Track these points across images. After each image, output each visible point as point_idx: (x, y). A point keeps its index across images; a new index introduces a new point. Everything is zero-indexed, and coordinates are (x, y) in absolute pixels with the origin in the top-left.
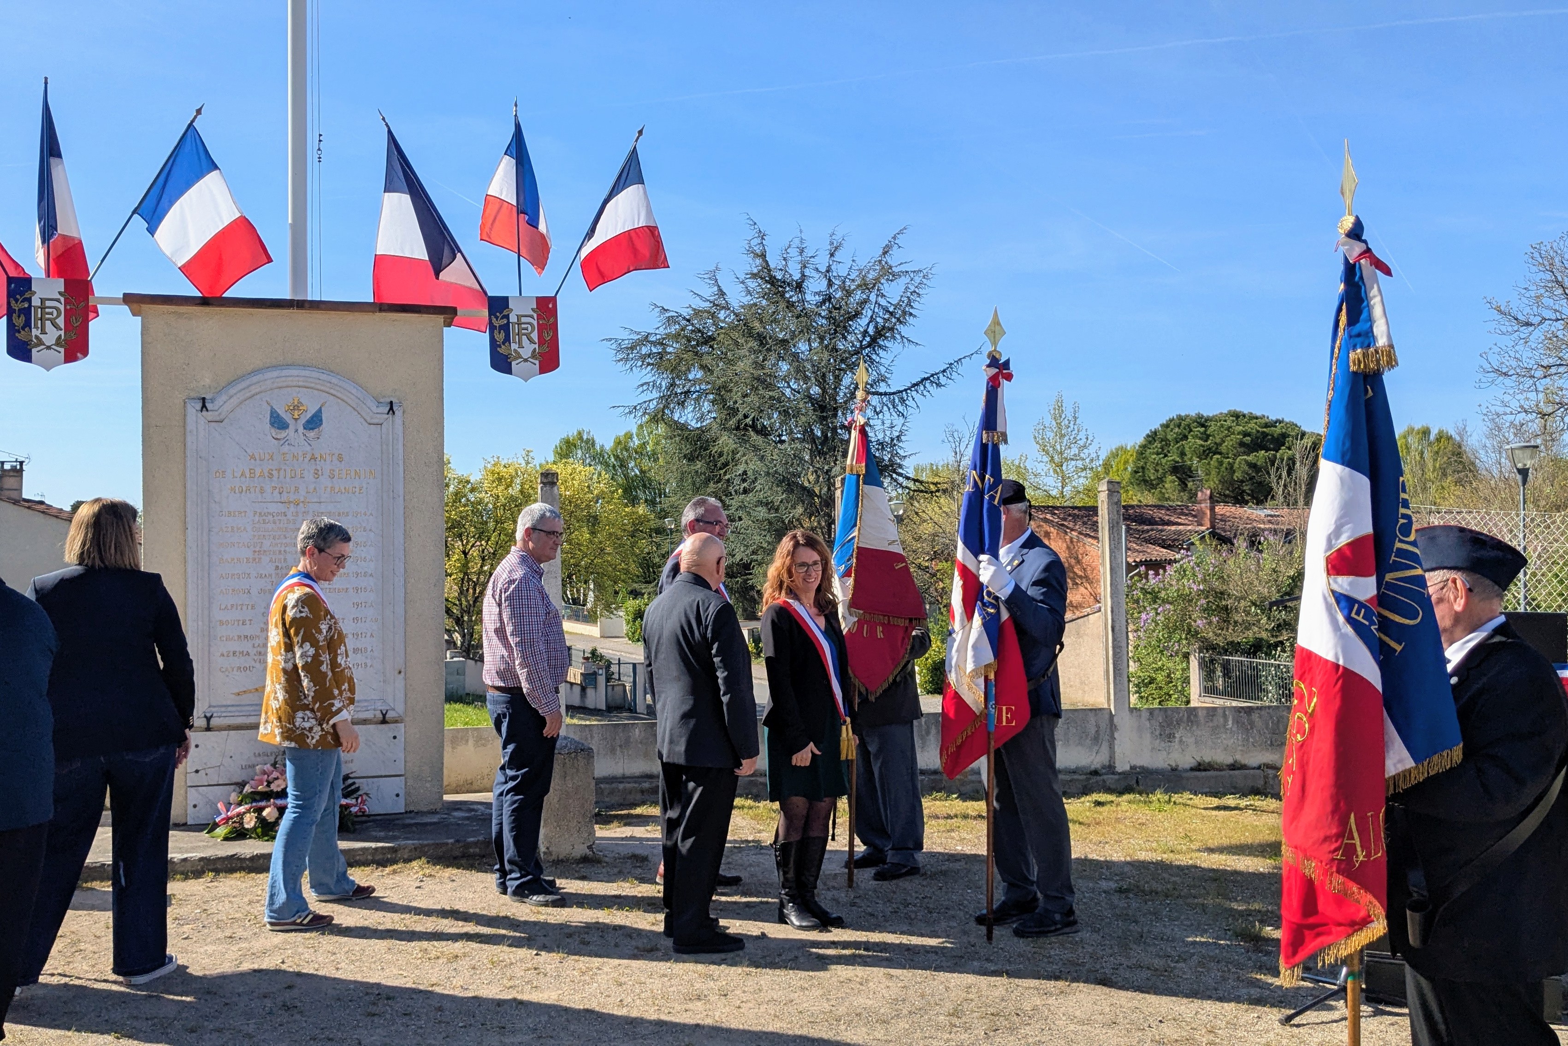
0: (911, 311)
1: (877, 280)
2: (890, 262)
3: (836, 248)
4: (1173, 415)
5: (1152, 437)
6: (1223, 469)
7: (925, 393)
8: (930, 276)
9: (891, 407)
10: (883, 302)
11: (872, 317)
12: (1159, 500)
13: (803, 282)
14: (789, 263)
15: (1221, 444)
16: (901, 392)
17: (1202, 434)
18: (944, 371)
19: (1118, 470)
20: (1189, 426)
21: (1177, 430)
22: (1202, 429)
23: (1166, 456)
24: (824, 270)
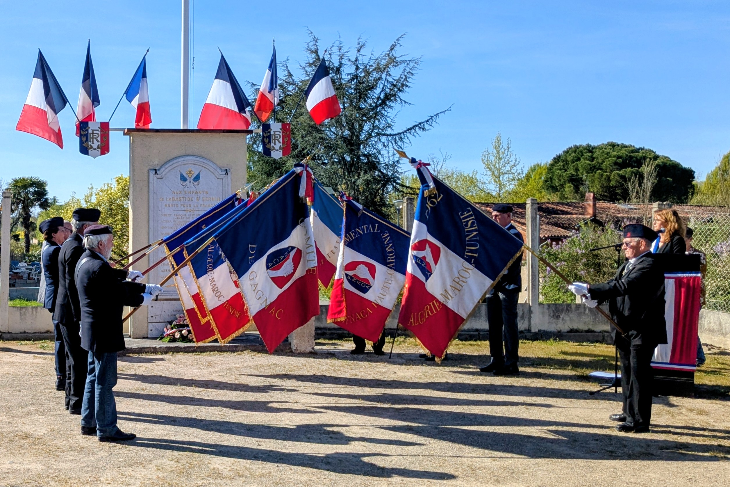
0: (407, 84)
1: (387, 66)
2: (395, 55)
3: (361, 47)
4: (572, 145)
5: (557, 159)
6: (603, 179)
7: (415, 134)
8: (420, 63)
9: (394, 143)
10: (390, 79)
11: (383, 88)
12: (561, 199)
13: (340, 67)
14: (333, 57)
15: (602, 164)
16: (400, 134)
17: (589, 156)
18: (428, 121)
19: (535, 179)
20: (581, 152)
21: (573, 155)
22: (590, 154)
23: (566, 170)
24: (353, 60)
